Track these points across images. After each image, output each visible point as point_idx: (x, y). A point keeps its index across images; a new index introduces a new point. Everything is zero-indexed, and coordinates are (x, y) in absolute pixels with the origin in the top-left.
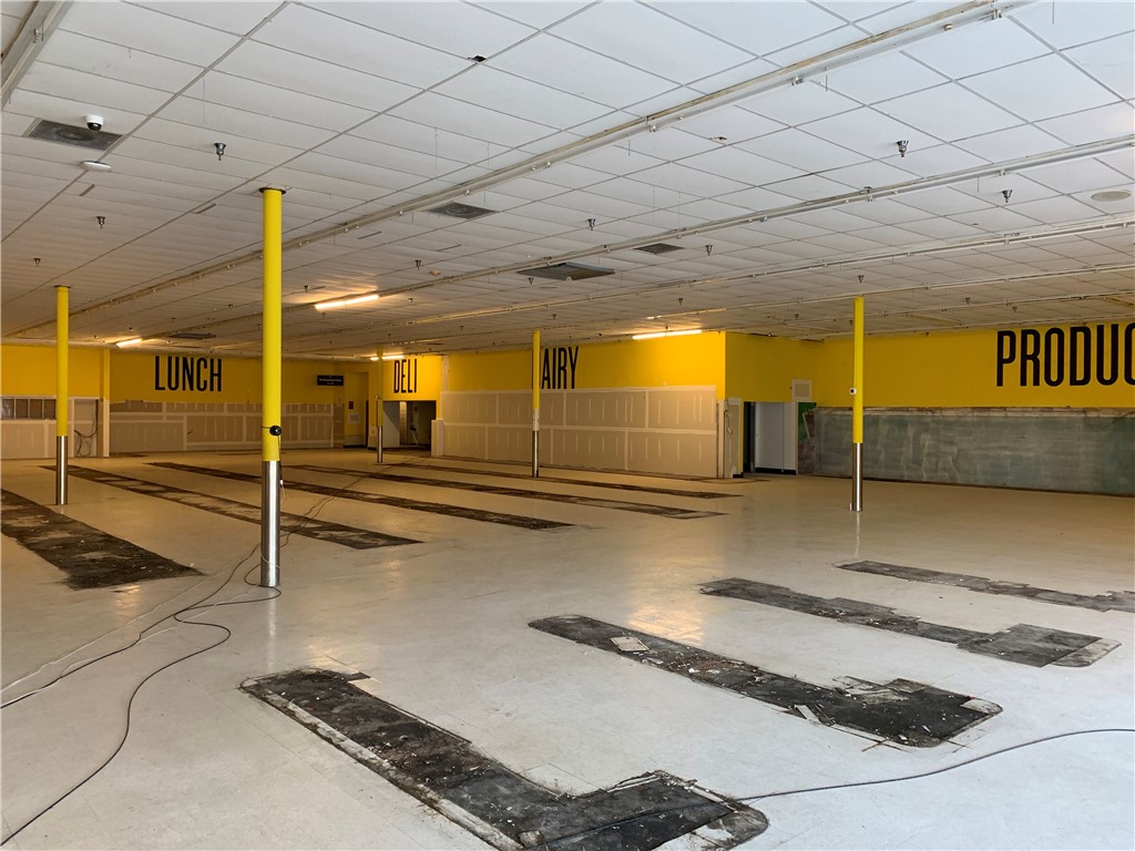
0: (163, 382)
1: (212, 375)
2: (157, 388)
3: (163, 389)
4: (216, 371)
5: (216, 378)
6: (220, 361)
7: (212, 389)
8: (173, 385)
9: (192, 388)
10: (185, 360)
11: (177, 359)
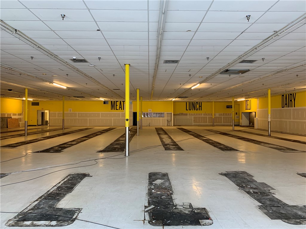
0: (188, 109)
1: (199, 106)
2: (187, 110)
3: (188, 110)
4: (200, 105)
5: (200, 107)
6: (201, 103)
7: (199, 110)
8: (190, 109)
9: (194, 110)
10: (193, 103)
11: (191, 103)
